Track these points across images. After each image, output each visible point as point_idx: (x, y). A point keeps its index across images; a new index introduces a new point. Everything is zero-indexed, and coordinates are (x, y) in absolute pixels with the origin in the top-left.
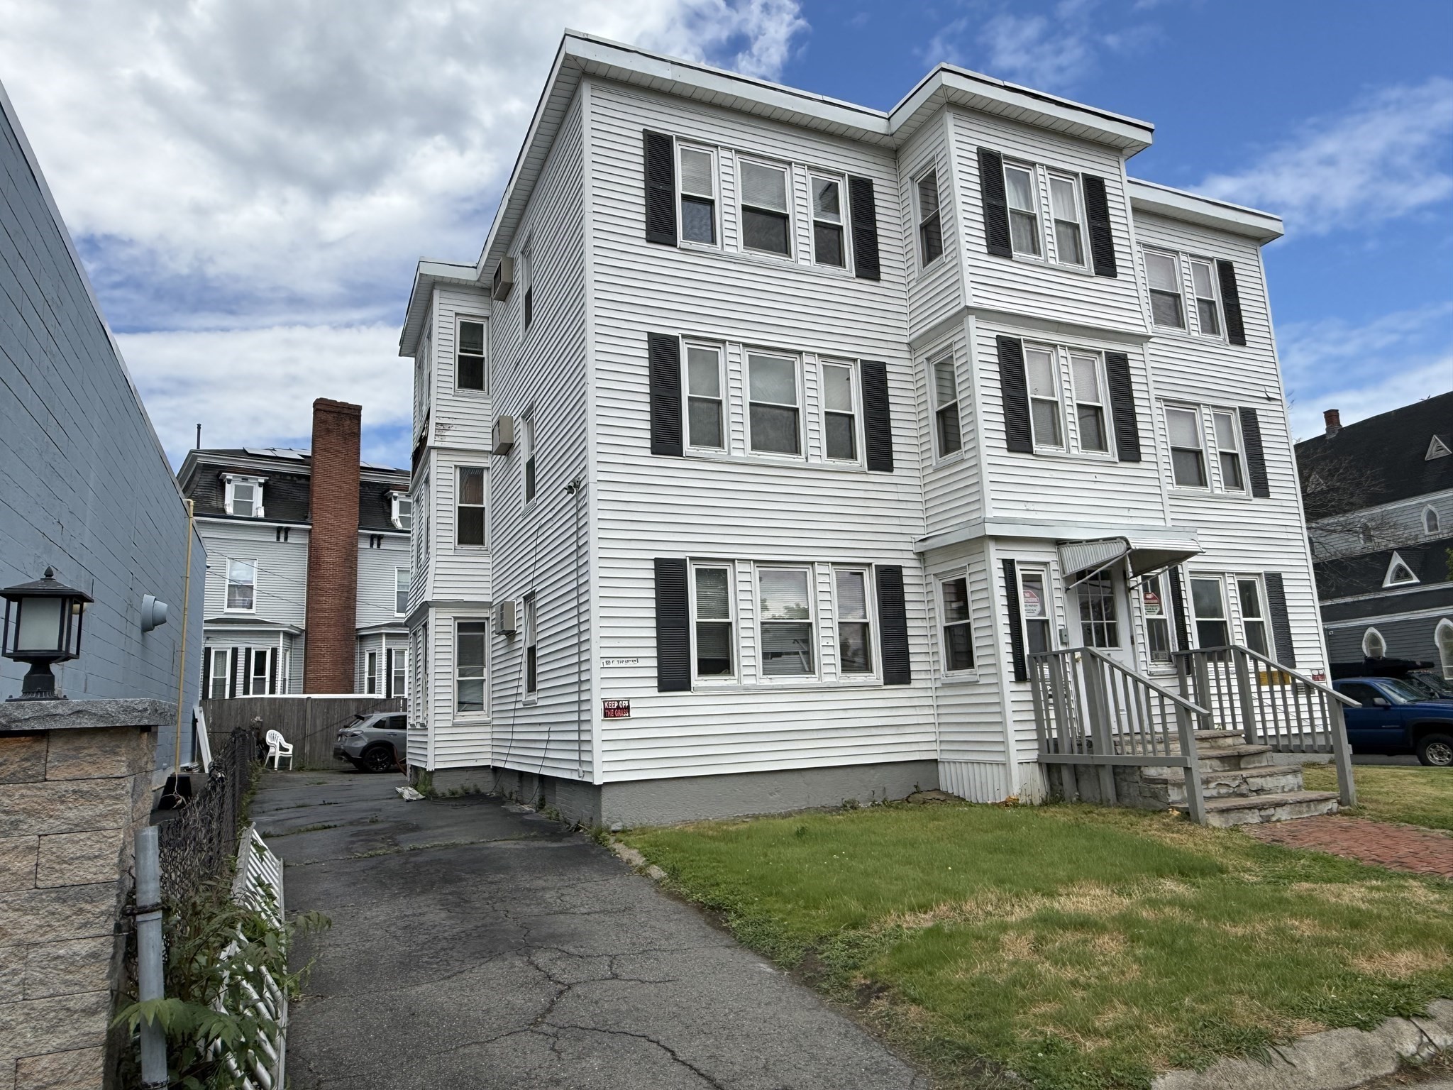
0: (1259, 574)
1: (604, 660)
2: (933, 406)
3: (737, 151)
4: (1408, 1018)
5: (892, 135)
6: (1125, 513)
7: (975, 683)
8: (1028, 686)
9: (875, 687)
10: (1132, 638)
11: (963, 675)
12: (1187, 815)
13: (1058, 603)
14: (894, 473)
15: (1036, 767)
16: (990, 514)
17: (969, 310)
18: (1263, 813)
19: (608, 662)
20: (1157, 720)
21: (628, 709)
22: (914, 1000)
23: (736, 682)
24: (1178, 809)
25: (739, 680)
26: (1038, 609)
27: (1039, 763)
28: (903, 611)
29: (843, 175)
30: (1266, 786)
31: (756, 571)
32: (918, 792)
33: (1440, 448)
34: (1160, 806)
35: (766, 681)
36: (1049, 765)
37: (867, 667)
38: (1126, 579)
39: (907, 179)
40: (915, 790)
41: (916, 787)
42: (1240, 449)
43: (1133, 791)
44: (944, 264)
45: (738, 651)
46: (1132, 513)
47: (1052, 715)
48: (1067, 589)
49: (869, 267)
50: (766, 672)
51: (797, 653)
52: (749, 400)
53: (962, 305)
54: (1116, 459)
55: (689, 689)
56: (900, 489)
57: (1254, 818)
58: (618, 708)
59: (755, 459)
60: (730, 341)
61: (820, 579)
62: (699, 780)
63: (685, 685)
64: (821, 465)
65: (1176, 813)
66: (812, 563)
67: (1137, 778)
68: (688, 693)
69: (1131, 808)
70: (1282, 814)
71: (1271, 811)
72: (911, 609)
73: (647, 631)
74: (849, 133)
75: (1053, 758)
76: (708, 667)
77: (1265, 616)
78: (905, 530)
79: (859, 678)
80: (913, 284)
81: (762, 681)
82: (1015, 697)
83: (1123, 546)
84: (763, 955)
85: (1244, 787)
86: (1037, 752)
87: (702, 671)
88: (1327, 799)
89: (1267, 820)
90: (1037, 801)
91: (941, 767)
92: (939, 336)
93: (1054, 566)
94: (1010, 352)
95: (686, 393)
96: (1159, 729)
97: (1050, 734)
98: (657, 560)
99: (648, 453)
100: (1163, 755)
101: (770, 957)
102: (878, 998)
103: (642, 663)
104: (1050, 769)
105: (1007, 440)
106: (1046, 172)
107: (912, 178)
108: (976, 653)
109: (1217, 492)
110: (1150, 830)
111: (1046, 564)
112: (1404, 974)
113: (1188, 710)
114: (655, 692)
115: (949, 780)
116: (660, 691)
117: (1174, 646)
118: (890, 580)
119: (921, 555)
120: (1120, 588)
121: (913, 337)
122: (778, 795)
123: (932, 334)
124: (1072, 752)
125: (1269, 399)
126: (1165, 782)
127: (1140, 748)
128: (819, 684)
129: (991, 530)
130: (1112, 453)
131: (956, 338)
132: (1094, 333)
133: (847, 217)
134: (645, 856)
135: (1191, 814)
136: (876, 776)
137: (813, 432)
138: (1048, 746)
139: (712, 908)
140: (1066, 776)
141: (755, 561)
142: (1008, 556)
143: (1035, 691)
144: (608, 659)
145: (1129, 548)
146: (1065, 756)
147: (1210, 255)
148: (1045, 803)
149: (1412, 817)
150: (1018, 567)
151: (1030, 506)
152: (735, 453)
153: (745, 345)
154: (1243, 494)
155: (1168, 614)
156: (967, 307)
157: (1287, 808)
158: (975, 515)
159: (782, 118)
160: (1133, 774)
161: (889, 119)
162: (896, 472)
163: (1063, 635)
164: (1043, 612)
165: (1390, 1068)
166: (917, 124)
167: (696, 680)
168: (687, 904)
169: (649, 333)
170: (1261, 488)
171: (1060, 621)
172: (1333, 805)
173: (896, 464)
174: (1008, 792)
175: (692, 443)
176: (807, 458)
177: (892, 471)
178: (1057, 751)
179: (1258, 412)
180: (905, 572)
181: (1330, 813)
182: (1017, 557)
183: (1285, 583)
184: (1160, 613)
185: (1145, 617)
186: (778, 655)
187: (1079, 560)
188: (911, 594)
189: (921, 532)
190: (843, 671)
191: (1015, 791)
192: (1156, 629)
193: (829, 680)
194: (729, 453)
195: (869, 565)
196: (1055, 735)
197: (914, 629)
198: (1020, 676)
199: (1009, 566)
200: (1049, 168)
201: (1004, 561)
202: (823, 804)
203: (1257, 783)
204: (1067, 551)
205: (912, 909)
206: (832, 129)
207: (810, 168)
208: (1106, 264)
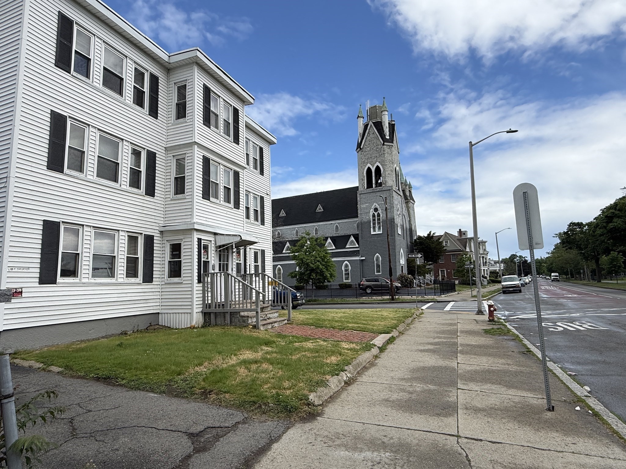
0: (259, 250)
1: (10, 268)
2: (174, 175)
3: (104, 41)
4: (343, 371)
5: (170, 63)
6: (233, 226)
7: (181, 283)
8: (201, 285)
9: (139, 284)
10: (232, 269)
11: (176, 280)
12: (255, 327)
13: (213, 255)
14: (155, 198)
15: (201, 314)
16: (195, 220)
17: (196, 143)
18: (272, 325)
19: (12, 269)
20: (237, 296)
21: (21, 293)
22: (225, 392)
23: (78, 280)
24: (251, 325)
25: (80, 280)
26: (206, 257)
27: (202, 312)
28: (153, 253)
29: (147, 71)
30: (271, 317)
31: (93, 231)
32: (151, 326)
33: (283, 214)
34: (245, 324)
35: (93, 280)
36: (205, 313)
37: (135, 275)
38: (232, 249)
39: (173, 82)
40: (149, 325)
41: (150, 324)
42: (259, 209)
43: (236, 320)
44: (186, 122)
45: (81, 266)
46: (236, 226)
47: (210, 295)
48: (216, 251)
49: (154, 112)
50: (93, 276)
51: (106, 269)
52: (97, 154)
53: (193, 141)
54: (233, 207)
55: (55, 283)
56: (156, 205)
57: (270, 327)
58: (16, 292)
59: (99, 181)
60: (92, 126)
61: (121, 237)
62: (56, 326)
63: (54, 282)
64: (127, 189)
65: (251, 327)
66: (118, 230)
67: (238, 316)
68: (55, 285)
69: (236, 326)
70: (276, 325)
71: (274, 324)
72: (156, 253)
73: (37, 255)
74: (152, 55)
75: (208, 310)
76: (65, 273)
77: (259, 263)
78: (156, 221)
79: (133, 280)
80: (170, 125)
81: (91, 280)
82: (197, 288)
83: (239, 238)
84: (147, 391)
85: (266, 317)
86: (201, 309)
87: (62, 275)
88: (284, 320)
89: (273, 327)
90: (200, 326)
91: (160, 315)
92: (180, 149)
93: (213, 242)
94: (206, 162)
95: (68, 144)
96: (237, 299)
97: (208, 302)
98: (44, 221)
99: (45, 168)
100: (245, 308)
101: (152, 391)
102: (210, 395)
103: (31, 270)
104: (206, 315)
105: (202, 194)
106: (223, 101)
107: (175, 83)
108: (182, 272)
109: (252, 221)
110: (246, 332)
111: (210, 241)
112: (335, 362)
113: (259, 293)
114: (37, 285)
115: (163, 321)
116: (40, 284)
117: (243, 273)
118: (149, 240)
119: (162, 232)
120: (230, 251)
121: (167, 146)
122: (93, 331)
123: (178, 147)
124: (216, 308)
125: (267, 194)
126: (248, 317)
127: (237, 306)
128: (116, 282)
129: (196, 227)
130: (232, 205)
131: (188, 152)
132: (231, 162)
133: (147, 88)
134: (43, 363)
135: (257, 327)
136: (135, 320)
137: (124, 175)
138: (206, 306)
139: (105, 378)
140: (212, 316)
141: (93, 227)
142: (200, 237)
143: (204, 287)
144: (12, 268)
145: (241, 239)
146: (213, 309)
147: (258, 144)
148: (203, 327)
149: (304, 324)
150: (202, 241)
151: (207, 219)
152: (89, 177)
153: (99, 129)
154: (258, 223)
155: (242, 262)
156: (195, 142)
157: (277, 323)
158: (189, 220)
159: (126, 36)
160: (237, 314)
161: (169, 57)
162: (155, 197)
163: (214, 266)
164: (207, 258)
165: (343, 384)
166: (181, 64)
167: (59, 279)
168: (87, 379)
169: (51, 110)
170: (263, 223)
171: (213, 262)
172: (286, 322)
173: (156, 194)
174: (191, 323)
175: (68, 168)
176: (120, 185)
177: (154, 197)
178: (210, 307)
179: (264, 198)
180: (155, 238)
181: (286, 324)
182: (203, 238)
183: (265, 253)
184: (240, 261)
185: (236, 262)
186: (98, 269)
187: (222, 241)
188: (156, 247)
189: (162, 223)
190: (126, 277)
191: (194, 323)
192: (238, 265)
193: (120, 280)
194: (86, 176)
195: (141, 234)
196: (210, 302)
197: (156, 261)
198: (199, 281)
199: (200, 240)
200: (224, 100)
201: (198, 239)
202: (113, 333)
203: (269, 316)
204: (218, 237)
205: (197, 366)
206: (146, 50)
207: (135, 62)
208: (236, 140)
